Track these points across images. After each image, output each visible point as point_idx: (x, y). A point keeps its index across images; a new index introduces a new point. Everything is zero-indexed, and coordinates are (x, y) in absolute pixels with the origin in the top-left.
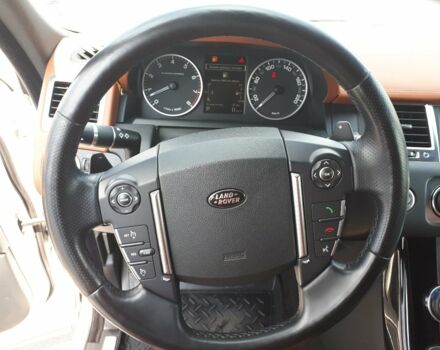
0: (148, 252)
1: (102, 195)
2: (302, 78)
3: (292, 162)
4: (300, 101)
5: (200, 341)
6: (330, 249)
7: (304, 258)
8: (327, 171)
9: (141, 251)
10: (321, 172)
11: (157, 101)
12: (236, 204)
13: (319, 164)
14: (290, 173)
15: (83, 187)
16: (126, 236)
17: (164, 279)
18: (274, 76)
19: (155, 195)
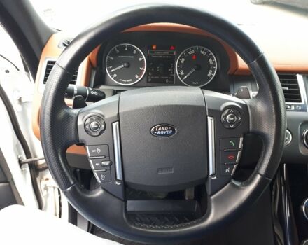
0: (107, 163)
1: (80, 122)
2: (213, 59)
3: (209, 109)
4: (212, 74)
5: (138, 228)
6: (231, 171)
7: (213, 175)
8: (231, 117)
9: (103, 163)
10: (228, 117)
11: (115, 75)
12: (169, 135)
13: (227, 111)
14: (207, 116)
15: (68, 117)
16: (94, 151)
17: (117, 183)
18: (194, 58)
19: (115, 125)
